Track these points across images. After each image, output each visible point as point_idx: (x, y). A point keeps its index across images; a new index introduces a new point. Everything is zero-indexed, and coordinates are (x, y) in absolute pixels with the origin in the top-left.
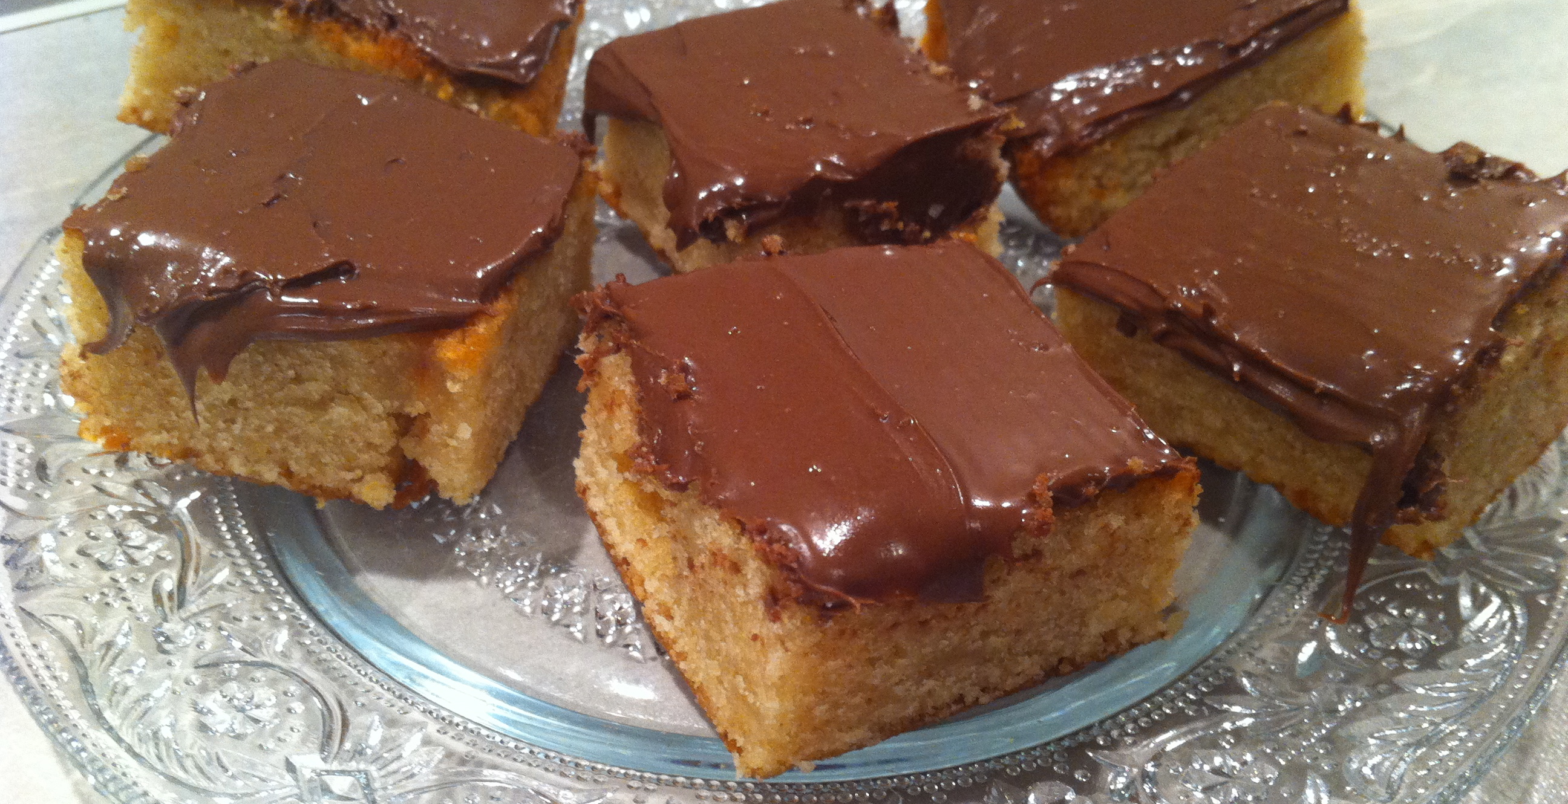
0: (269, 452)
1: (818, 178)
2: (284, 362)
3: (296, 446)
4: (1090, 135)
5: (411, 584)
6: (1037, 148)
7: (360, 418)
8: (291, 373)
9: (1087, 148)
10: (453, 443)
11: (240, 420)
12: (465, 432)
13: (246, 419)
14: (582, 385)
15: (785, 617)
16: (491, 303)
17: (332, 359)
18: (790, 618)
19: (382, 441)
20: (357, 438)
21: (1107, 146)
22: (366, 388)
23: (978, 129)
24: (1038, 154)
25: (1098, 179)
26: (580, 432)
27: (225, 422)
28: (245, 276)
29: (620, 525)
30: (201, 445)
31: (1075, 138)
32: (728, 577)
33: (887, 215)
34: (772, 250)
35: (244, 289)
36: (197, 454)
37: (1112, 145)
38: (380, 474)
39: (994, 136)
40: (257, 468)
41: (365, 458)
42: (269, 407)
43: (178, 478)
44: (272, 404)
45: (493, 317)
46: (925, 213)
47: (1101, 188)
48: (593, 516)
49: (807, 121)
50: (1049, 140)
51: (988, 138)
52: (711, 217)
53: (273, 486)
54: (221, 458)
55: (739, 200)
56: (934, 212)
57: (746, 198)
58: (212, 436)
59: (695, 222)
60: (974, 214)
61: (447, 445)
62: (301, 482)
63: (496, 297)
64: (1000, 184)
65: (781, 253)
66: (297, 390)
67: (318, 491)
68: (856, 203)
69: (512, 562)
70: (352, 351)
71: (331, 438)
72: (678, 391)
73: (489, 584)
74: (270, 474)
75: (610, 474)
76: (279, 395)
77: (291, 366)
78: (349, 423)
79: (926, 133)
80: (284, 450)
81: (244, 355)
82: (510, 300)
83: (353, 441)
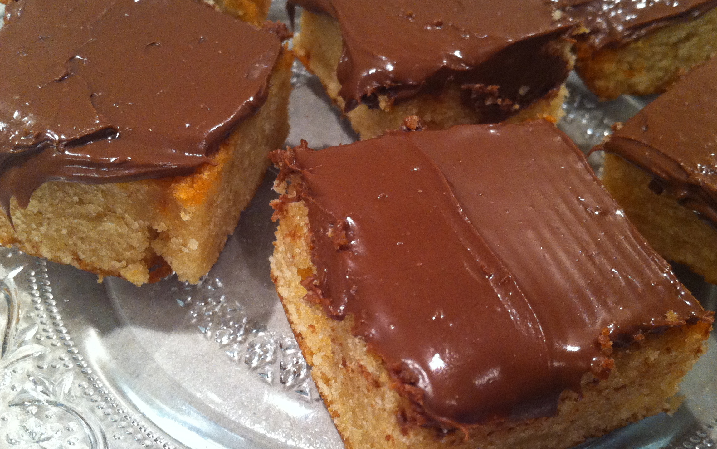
0: (65, 245)
1: (445, 68)
2: (71, 192)
3: (83, 243)
4: (629, 36)
5: (160, 335)
6: (591, 41)
7: (124, 230)
8: (76, 198)
9: (628, 44)
10: (186, 250)
11: (45, 224)
12: (194, 245)
13: (49, 224)
14: (274, 217)
15: (411, 434)
16: (214, 156)
17: (103, 192)
18: (415, 435)
19: (138, 245)
20: (123, 243)
21: (640, 44)
22: (126, 211)
23: (557, 35)
24: (592, 46)
25: (630, 64)
26: (273, 242)
27: (36, 224)
28: (39, 136)
29: (298, 310)
30: (23, 237)
31: (619, 37)
32: (371, 387)
33: (491, 94)
34: (412, 127)
35: (39, 146)
36: (20, 242)
37: (643, 43)
38: (138, 264)
39: (568, 39)
40: (58, 254)
41: (127, 254)
42: (63, 218)
43: (10, 256)
44: (64, 216)
45: (215, 166)
46: (517, 92)
47: (632, 71)
48: (281, 299)
49: (439, 24)
50: (601, 37)
51: (564, 40)
52: (369, 93)
53: (70, 266)
54: (35, 246)
55: (388, 82)
56: (523, 91)
57: (394, 80)
58: (29, 233)
59: (358, 95)
60: (550, 92)
61: (182, 252)
62: (87, 265)
63: (217, 151)
64: (569, 71)
65: (417, 129)
66: (81, 209)
67: (99, 271)
68: (470, 85)
69: (226, 324)
70: (115, 188)
71: (105, 240)
72: (339, 244)
73: (211, 337)
74: (67, 259)
75: (292, 275)
76: (70, 211)
77: (75, 194)
78: (116, 233)
79: (523, 37)
80: (75, 245)
81: (45, 185)
82: (227, 153)
83: (119, 244)
